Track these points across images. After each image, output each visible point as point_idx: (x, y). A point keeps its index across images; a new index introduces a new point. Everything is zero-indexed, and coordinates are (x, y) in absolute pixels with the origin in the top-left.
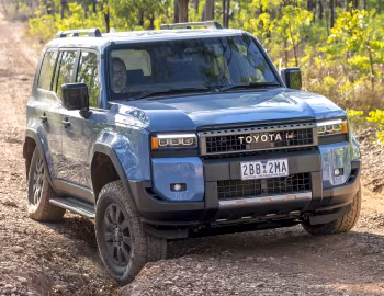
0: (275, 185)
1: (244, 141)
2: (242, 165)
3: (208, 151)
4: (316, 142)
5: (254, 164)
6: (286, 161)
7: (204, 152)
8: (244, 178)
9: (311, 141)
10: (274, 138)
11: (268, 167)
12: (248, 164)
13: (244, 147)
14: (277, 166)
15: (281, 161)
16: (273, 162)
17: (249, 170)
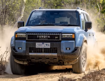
0: (46, 50)
1: (39, 37)
2: (36, 43)
3: (28, 39)
4: (60, 39)
5: (40, 43)
6: (49, 44)
7: (27, 39)
8: (36, 47)
9: (59, 39)
10: (48, 37)
11: (44, 45)
12: (38, 43)
13: (38, 39)
14: (47, 45)
15: (48, 43)
16: (46, 43)
17: (38, 45)
